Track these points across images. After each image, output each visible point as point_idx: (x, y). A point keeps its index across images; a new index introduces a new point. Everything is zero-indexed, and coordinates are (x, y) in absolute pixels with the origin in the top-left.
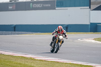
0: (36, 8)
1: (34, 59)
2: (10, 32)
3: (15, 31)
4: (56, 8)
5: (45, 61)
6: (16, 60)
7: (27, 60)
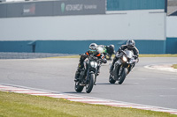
0: (72, 11)
1: (67, 101)
2: (26, 54)
3: (34, 51)
4: (107, 12)
5: (87, 104)
6: (35, 103)
7: (55, 103)
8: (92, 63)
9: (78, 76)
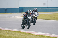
8: (29, 17)
9: (23, 22)
